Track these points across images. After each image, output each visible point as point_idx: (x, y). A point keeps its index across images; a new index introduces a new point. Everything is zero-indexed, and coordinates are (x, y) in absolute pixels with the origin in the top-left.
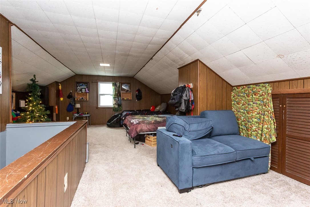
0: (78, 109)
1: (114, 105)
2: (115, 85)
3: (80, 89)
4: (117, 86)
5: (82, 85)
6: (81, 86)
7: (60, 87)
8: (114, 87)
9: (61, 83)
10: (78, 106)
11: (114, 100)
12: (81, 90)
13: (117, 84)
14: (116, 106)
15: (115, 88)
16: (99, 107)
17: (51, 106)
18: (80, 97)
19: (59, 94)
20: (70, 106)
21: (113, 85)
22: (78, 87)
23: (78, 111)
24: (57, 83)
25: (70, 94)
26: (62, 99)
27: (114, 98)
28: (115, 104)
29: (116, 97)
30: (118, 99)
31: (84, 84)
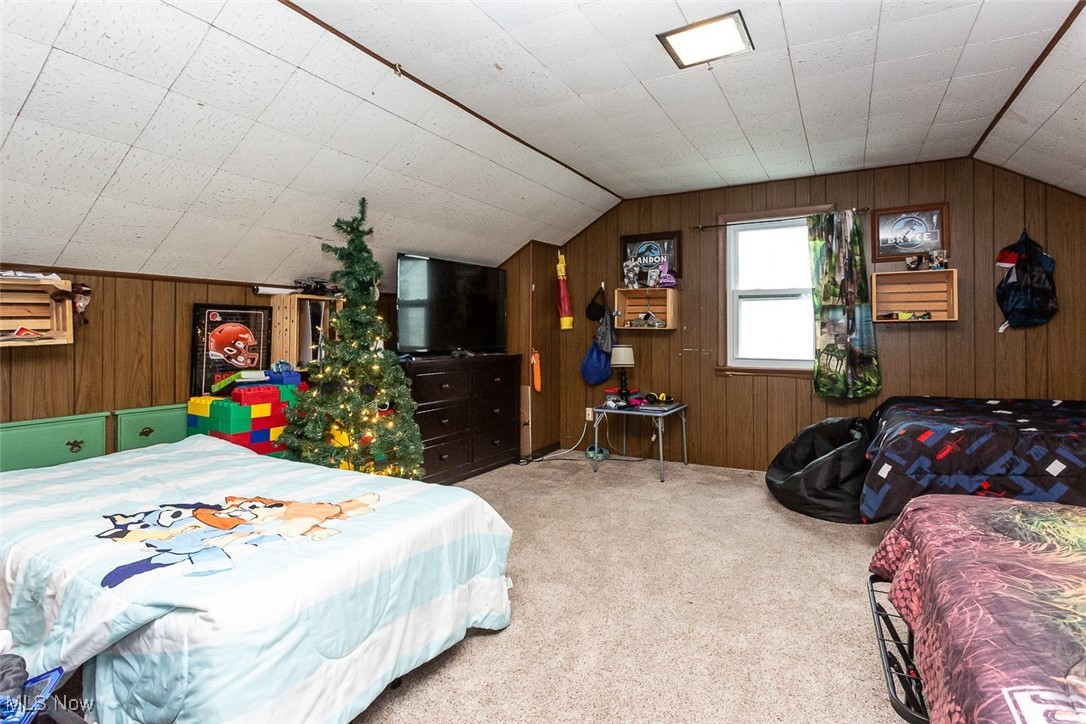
0: (623, 371)
1: (818, 354)
2: (824, 228)
3: (637, 270)
4: (839, 237)
5: (649, 249)
6: (641, 255)
7: (561, 268)
8: (820, 243)
9: (564, 248)
10: (623, 356)
11: (823, 325)
12: (642, 276)
13: (843, 221)
14: (837, 366)
15: (830, 251)
16: (729, 364)
17: (512, 351)
18: (639, 309)
19: (551, 300)
20: (595, 356)
21: (811, 231)
22: (631, 263)
23: (623, 384)
24: (540, 252)
25: (599, 301)
26: (566, 323)
27: (821, 310)
28: (830, 350)
29: (834, 307)
30: (851, 317)
31: (655, 244)
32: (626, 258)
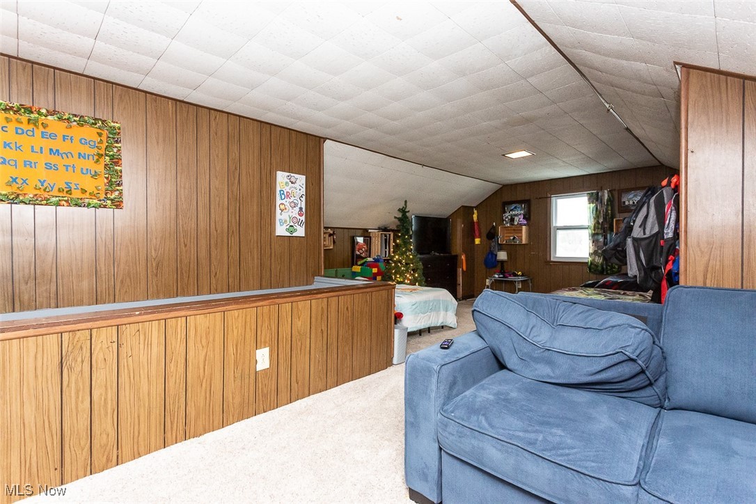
0: (502, 262)
1: (591, 255)
2: (595, 198)
3: (509, 217)
4: (601, 202)
5: (515, 207)
6: (512, 210)
7: (475, 217)
8: (592, 205)
9: (476, 208)
10: (502, 256)
11: (593, 242)
12: (512, 220)
13: (603, 195)
14: (599, 260)
15: (597, 208)
16: (552, 259)
17: (453, 254)
18: (512, 235)
19: (470, 231)
20: (490, 256)
21: (589, 199)
22: (507, 215)
23: (502, 267)
24: (466, 210)
25: (492, 231)
26: (477, 241)
27: (593, 235)
28: (595, 253)
29: (597, 234)
30: (605, 238)
31: (518, 205)
32: (505, 212)
